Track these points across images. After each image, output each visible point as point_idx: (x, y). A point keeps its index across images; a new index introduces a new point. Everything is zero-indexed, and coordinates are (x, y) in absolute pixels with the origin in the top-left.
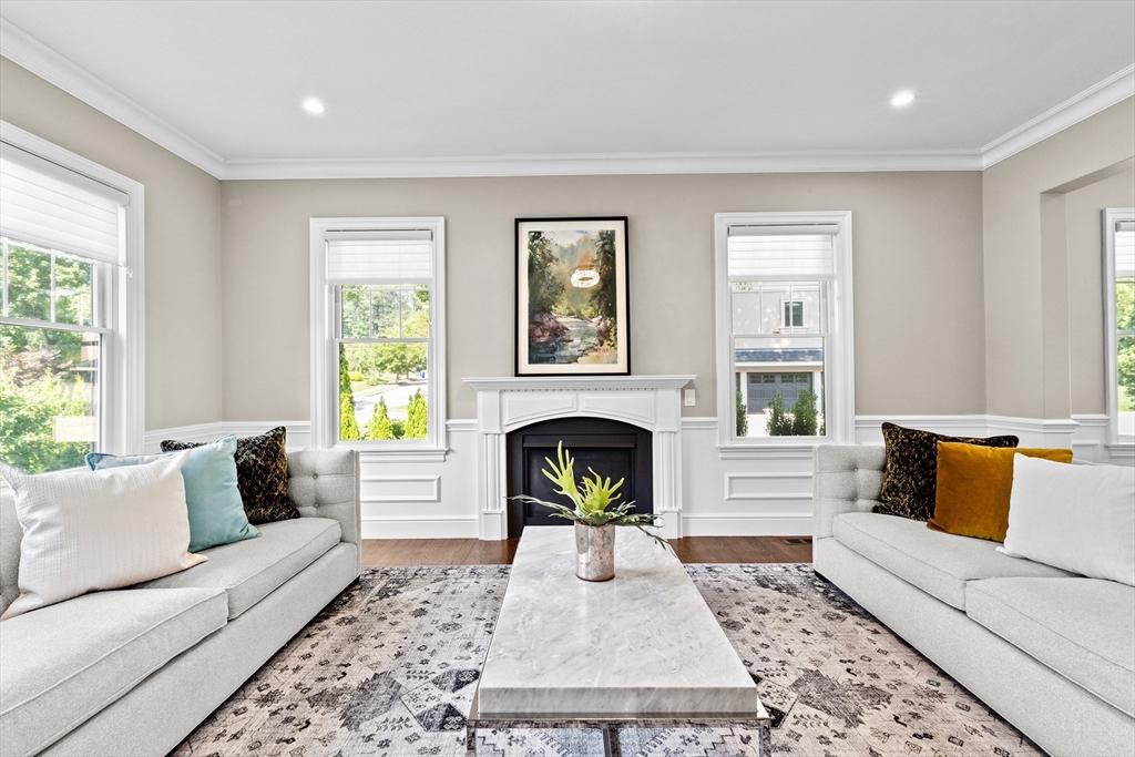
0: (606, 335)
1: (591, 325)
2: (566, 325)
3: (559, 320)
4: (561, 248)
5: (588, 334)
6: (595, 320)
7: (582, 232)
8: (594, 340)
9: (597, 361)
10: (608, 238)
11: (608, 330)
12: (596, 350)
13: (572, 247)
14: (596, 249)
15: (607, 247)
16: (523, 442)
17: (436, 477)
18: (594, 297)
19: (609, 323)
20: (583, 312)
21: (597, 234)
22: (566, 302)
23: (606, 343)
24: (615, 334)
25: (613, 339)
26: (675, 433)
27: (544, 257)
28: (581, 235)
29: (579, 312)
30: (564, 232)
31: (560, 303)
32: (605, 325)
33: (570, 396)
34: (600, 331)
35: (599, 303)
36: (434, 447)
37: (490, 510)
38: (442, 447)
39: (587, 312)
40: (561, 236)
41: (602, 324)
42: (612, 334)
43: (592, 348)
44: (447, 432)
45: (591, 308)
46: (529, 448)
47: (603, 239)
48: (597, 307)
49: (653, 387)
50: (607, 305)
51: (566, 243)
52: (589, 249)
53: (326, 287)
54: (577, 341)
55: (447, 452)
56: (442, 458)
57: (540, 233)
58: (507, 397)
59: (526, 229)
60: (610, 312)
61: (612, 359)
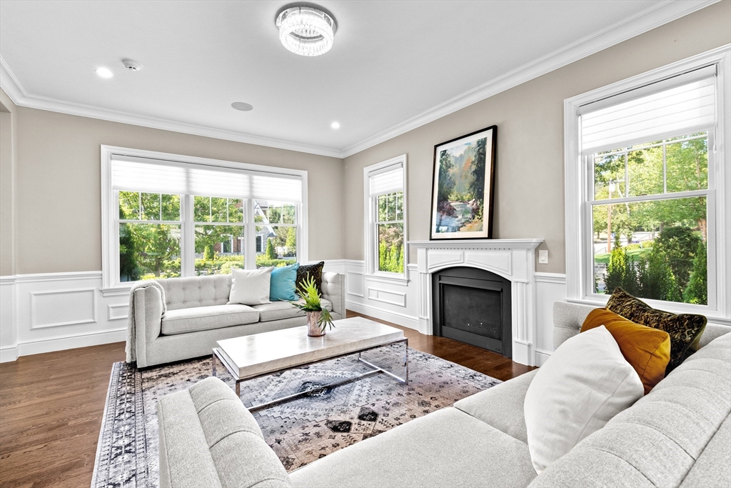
0: (476, 212)
1: (468, 206)
2: (455, 207)
3: (452, 204)
4: (456, 158)
5: (466, 212)
6: (471, 202)
7: (467, 144)
8: (469, 216)
9: (470, 230)
10: (482, 144)
11: (478, 209)
12: (470, 222)
13: (461, 155)
14: (474, 154)
15: (481, 151)
16: (440, 280)
17: (404, 294)
18: (471, 186)
19: (479, 203)
20: (464, 197)
21: (476, 143)
22: (455, 193)
23: (476, 217)
24: (482, 210)
25: (480, 214)
26: (527, 283)
27: (446, 166)
28: (467, 146)
29: (462, 198)
30: (458, 147)
31: (453, 193)
32: (477, 204)
33: (459, 253)
34: (473, 209)
35: (474, 190)
36: (403, 278)
37: (422, 317)
38: (406, 279)
39: (466, 198)
40: (456, 150)
41: (475, 204)
42: (480, 210)
43: (468, 221)
44: (408, 271)
45: (469, 194)
46: (443, 284)
47: (479, 145)
48: (472, 193)
49: (509, 248)
50: (478, 191)
51: (457, 154)
52: (470, 154)
53: (370, 199)
54: (460, 217)
55: (408, 281)
56: (406, 284)
57: (445, 151)
58: (430, 252)
59: (440, 149)
60: (480, 196)
61: (479, 228)
